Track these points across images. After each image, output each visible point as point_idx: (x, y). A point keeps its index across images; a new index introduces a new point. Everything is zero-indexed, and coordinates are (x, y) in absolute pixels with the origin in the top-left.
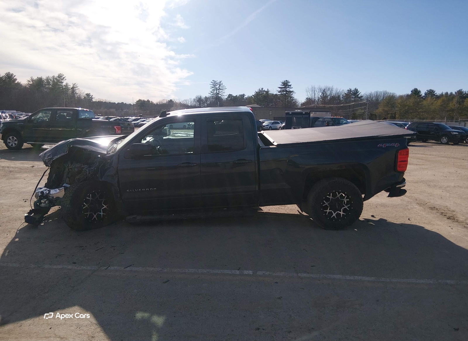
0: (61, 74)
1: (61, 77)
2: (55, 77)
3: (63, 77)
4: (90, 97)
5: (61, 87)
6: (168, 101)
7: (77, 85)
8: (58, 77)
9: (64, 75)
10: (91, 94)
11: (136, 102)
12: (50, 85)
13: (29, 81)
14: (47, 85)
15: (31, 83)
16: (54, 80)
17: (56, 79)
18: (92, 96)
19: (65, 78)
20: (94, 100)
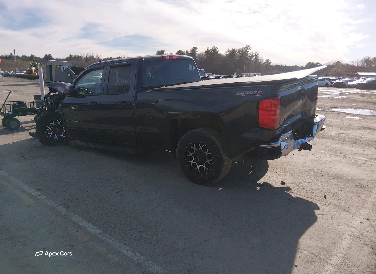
0: (248, 45)
1: (248, 47)
2: (244, 48)
3: (249, 47)
4: (269, 62)
5: (247, 55)
6: (335, 62)
7: (258, 53)
8: (246, 48)
9: (250, 46)
10: (270, 60)
11: (306, 64)
12: (240, 54)
13: (227, 52)
14: (238, 54)
15: (228, 53)
16: (243, 50)
17: (244, 49)
18: (271, 61)
19: (250, 48)
20: (271, 64)
